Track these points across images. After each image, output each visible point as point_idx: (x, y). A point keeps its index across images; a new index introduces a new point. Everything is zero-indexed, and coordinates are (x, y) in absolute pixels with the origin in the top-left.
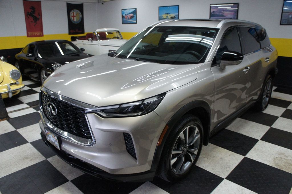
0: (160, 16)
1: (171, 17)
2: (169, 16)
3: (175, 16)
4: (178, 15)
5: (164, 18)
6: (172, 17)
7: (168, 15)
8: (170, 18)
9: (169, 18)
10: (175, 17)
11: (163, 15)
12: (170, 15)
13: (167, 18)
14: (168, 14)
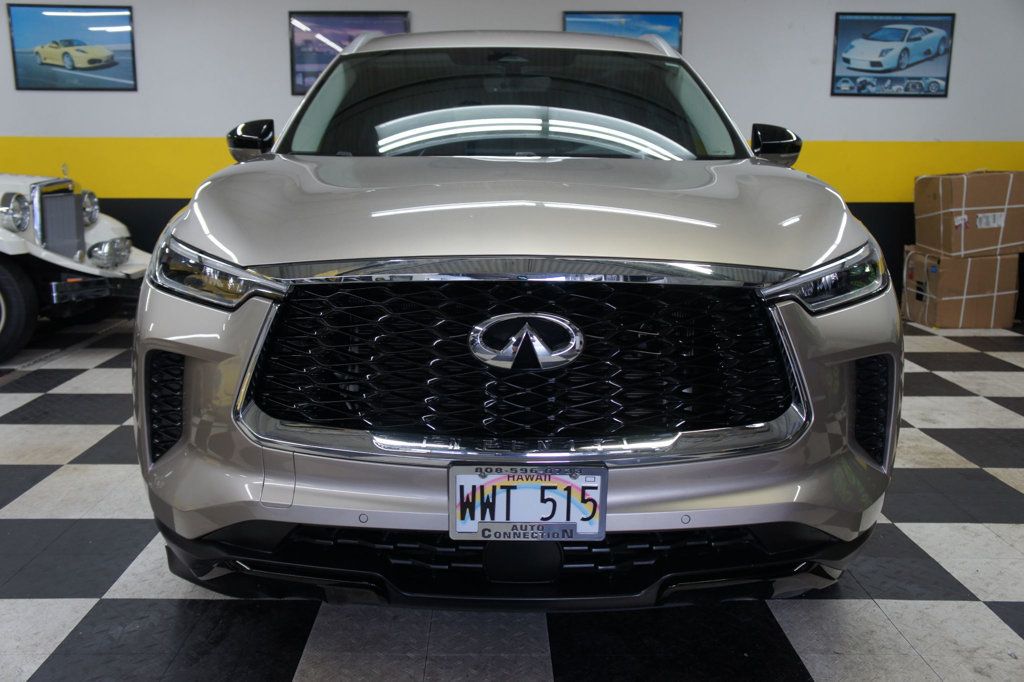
0: (17, 50)
1: (92, 61)
2: (79, 54)
3: (112, 57)
4: (133, 52)
5: (48, 61)
6: (99, 61)
7: (71, 50)
8: (87, 65)
9: (78, 65)
10: (116, 59)
11: (38, 48)
12: (83, 52)
13: (68, 64)
14: (70, 43)
